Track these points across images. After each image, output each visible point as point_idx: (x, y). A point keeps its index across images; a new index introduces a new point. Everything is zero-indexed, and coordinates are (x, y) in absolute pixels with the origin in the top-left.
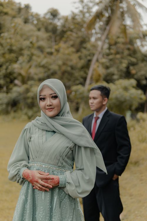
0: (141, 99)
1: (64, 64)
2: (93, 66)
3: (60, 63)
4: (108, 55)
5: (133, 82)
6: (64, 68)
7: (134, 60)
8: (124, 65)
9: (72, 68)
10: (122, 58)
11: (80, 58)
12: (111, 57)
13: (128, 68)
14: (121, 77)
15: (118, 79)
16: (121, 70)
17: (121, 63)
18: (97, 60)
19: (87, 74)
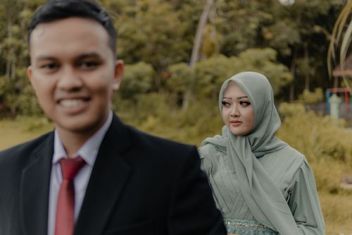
0: (284, 79)
1: (156, 30)
2: (202, 30)
3: (148, 28)
4: (226, 10)
5: (270, 52)
6: (155, 37)
7: (267, 16)
8: (253, 26)
9: (169, 35)
10: (249, 14)
11: (181, 19)
12: (231, 14)
13: (259, 30)
14: (249, 46)
15: (244, 50)
16: (249, 35)
17: (248, 22)
18: (208, 22)
19: (192, 43)
